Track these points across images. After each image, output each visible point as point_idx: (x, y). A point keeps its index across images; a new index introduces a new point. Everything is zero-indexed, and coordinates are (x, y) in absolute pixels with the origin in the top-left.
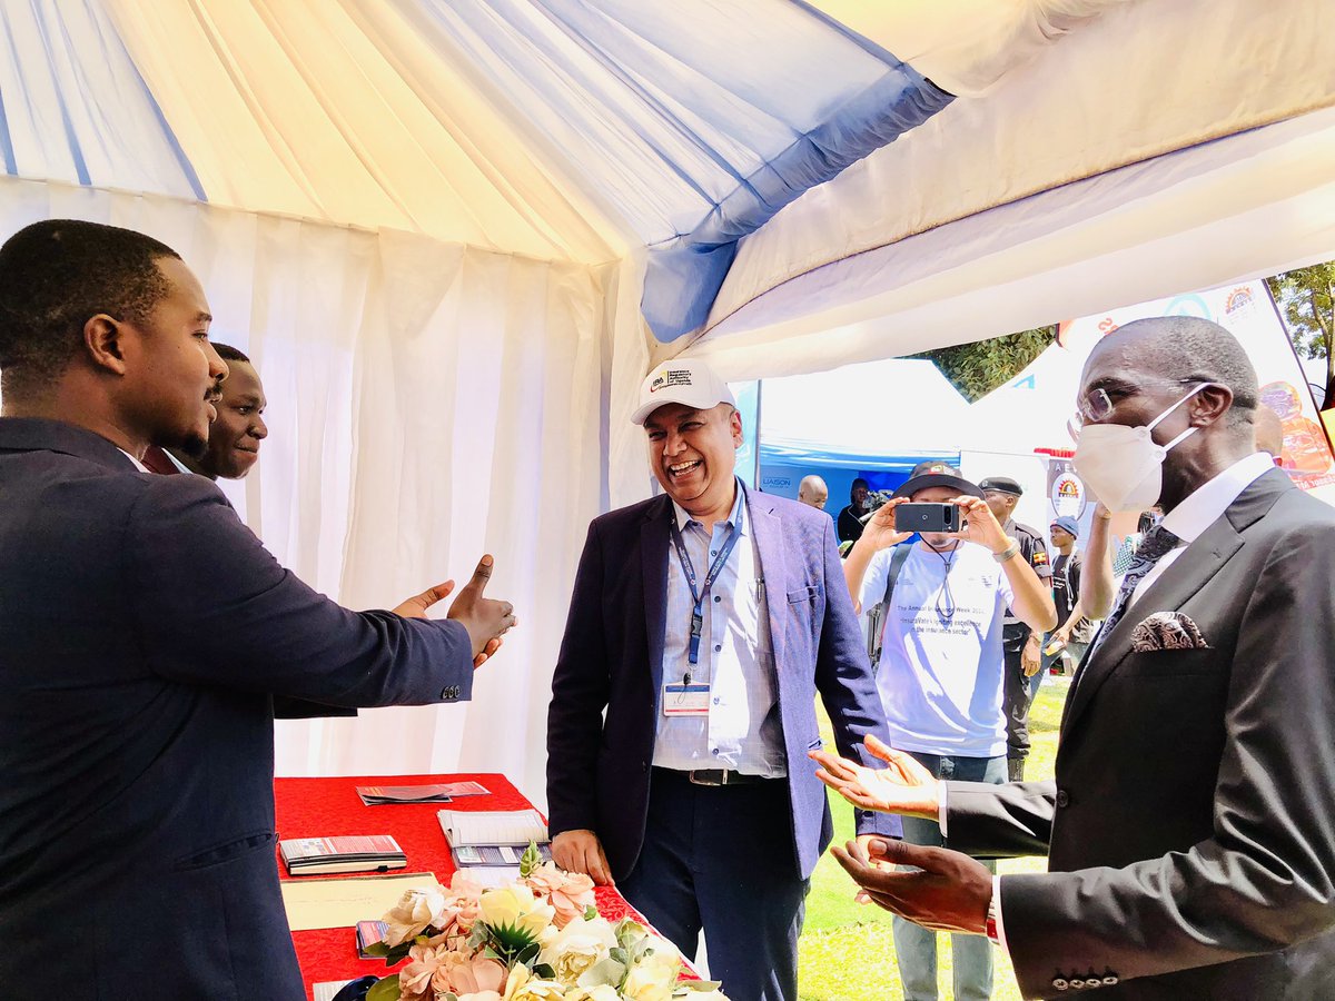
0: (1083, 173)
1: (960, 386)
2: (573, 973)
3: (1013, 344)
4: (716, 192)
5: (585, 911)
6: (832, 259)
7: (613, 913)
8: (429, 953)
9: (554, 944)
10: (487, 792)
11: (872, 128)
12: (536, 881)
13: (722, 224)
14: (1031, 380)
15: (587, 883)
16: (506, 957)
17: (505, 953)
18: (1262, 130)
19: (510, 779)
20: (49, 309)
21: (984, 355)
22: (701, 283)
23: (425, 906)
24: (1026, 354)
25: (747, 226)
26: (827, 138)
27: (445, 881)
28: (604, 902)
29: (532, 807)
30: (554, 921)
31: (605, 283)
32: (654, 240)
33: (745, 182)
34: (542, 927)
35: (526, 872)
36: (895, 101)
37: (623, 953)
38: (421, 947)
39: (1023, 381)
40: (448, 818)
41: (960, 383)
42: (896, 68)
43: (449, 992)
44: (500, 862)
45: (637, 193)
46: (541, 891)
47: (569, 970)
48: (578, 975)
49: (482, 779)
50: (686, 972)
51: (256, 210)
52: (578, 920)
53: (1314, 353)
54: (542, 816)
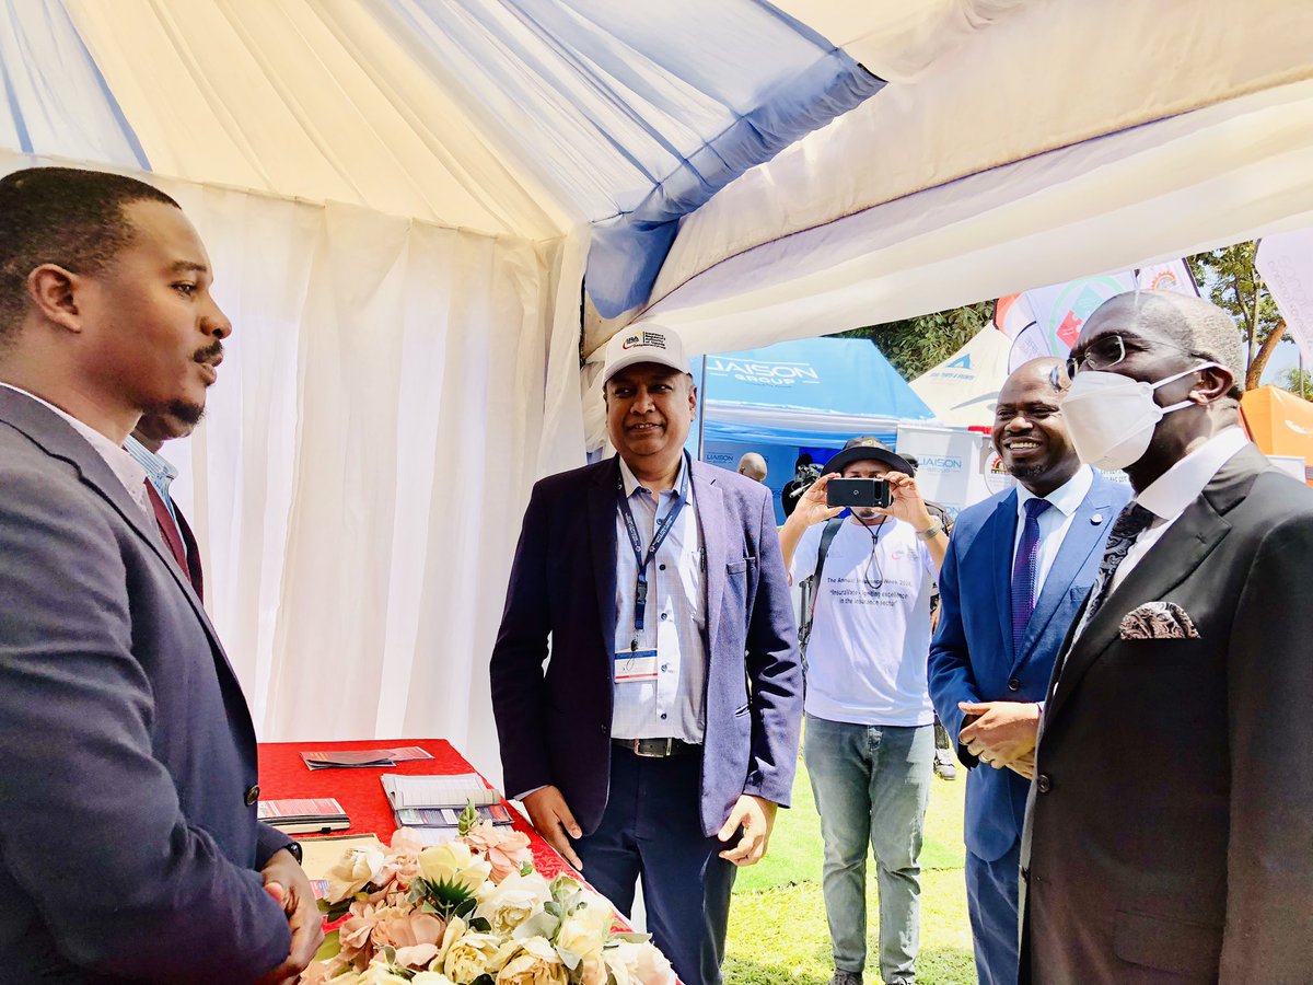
0: (1005, 159)
1: (898, 365)
2: (508, 925)
3: (950, 325)
4: (658, 172)
5: (522, 867)
6: (769, 238)
7: (551, 872)
8: (369, 908)
9: (491, 898)
10: (431, 756)
11: (807, 110)
12: (473, 838)
13: (663, 202)
14: (966, 361)
15: (523, 841)
16: (443, 911)
17: (443, 907)
18: (1170, 120)
19: (452, 743)
20: (4, 262)
21: (922, 335)
22: (643, 260)
23: (366, 864)
24: (963, 334)
25: (689, 205)
26: (764, 121)
27: (386, 839)
28: (543, 861)
29: (475, 771)
30: (491, 877)
31: (549, 258)
32: (597, 217)
33: (686, 161)
34: (478, 882)
35: (464, 829)
36: (829, 84)
37: (557, 907)
38: (361, 903)
39: (957, 361)
40: (391, 782)
41: (898, 362)
42: (830, 53)
43: (388, 945)
44: (441, 823)
45: (581, 170)
46: (478, 847)
47: (504, 923)
48: (513, 928)
49: (428, 744)
50: (619, 926)
51: (201, 180)
52: (514, 875)
54: (484, 780)
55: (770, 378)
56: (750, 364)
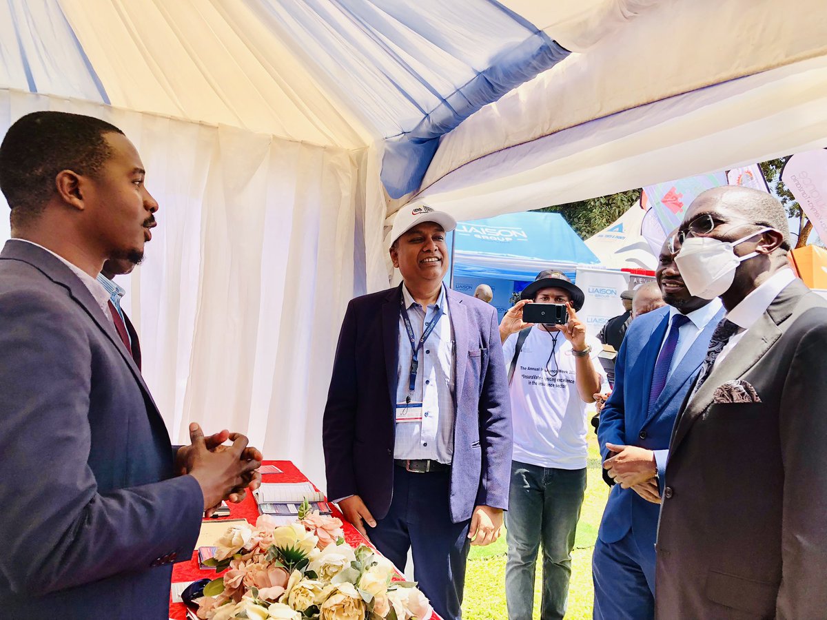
0: (645, 102)
1: (577, 230)
2: (328, 576)
3: (611, 204)
4: (427, 107)
5: (337, 540)
6: (496, 149)
7: (355, 543)
8: (242, 564)
9: (318, 557)
10: (281, 471)
11: (520, 69)
12: (307, 521)
13: (430, 126)
14: (620, 228)
15: (338, 523)
16: (288, 566)
17: (288, 564)
18: (748, 78)
19: (295, 463)
20: (34, 168)
21: (592, 211)
22: (417, 163)
23: (240, 537)
24: (618, 211)
25: (446, 128)
26: (494, 76)
27: (253, 521)
28: (350, 537)
29: (308, 481)
30: (318, 545)
31: (359, 161)
32: (388, 136)
33: (444, 101)
34: (310, 548)
35: (301, 516)
36: (535, 53)
37: (359, 564)
38: (237, 561)
39: (615, 228)
41: (577, 228)
42: (536, 33)
43: (254, 587)
44: (287, 512)
45: (379, 106)
46: (310, 527)
47: (326, 575)
48: (331, 578)
49: (279, 464)
50: (398, 577)
51: (141, 111)
52: (332, 545)
53: (792, 214)
54: (314, 486)
55: (496, 237)
56: (484, 228)
